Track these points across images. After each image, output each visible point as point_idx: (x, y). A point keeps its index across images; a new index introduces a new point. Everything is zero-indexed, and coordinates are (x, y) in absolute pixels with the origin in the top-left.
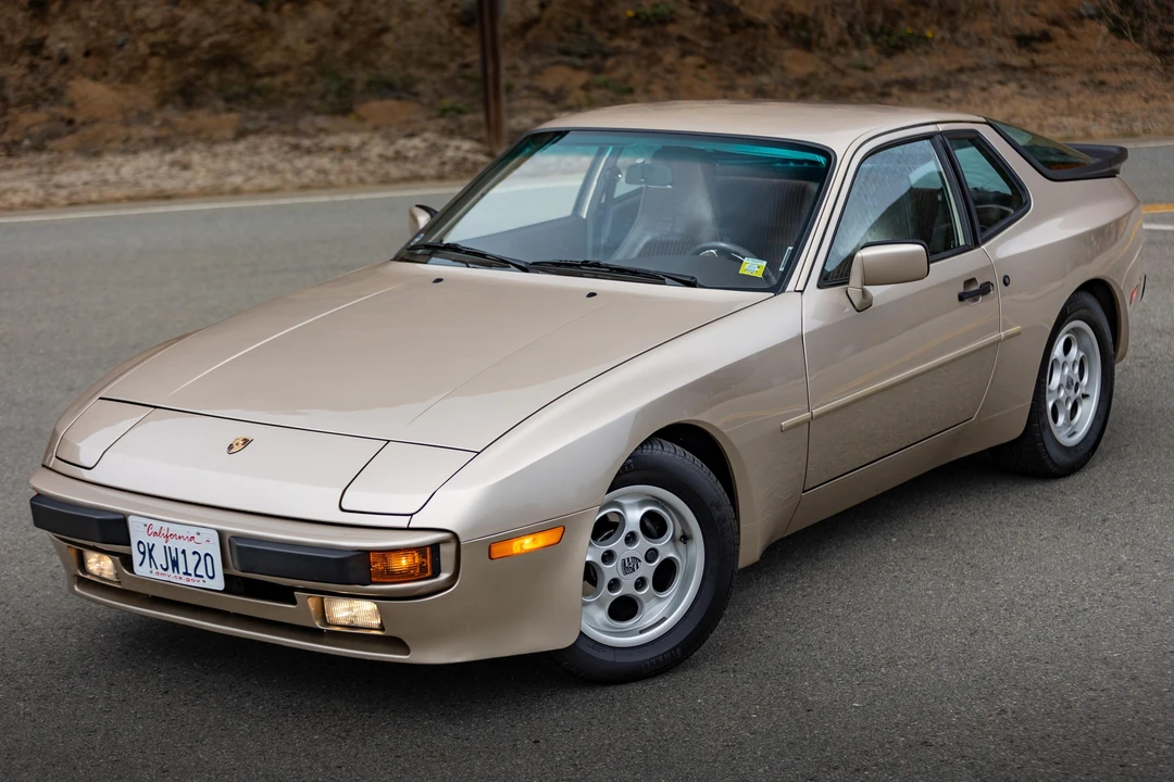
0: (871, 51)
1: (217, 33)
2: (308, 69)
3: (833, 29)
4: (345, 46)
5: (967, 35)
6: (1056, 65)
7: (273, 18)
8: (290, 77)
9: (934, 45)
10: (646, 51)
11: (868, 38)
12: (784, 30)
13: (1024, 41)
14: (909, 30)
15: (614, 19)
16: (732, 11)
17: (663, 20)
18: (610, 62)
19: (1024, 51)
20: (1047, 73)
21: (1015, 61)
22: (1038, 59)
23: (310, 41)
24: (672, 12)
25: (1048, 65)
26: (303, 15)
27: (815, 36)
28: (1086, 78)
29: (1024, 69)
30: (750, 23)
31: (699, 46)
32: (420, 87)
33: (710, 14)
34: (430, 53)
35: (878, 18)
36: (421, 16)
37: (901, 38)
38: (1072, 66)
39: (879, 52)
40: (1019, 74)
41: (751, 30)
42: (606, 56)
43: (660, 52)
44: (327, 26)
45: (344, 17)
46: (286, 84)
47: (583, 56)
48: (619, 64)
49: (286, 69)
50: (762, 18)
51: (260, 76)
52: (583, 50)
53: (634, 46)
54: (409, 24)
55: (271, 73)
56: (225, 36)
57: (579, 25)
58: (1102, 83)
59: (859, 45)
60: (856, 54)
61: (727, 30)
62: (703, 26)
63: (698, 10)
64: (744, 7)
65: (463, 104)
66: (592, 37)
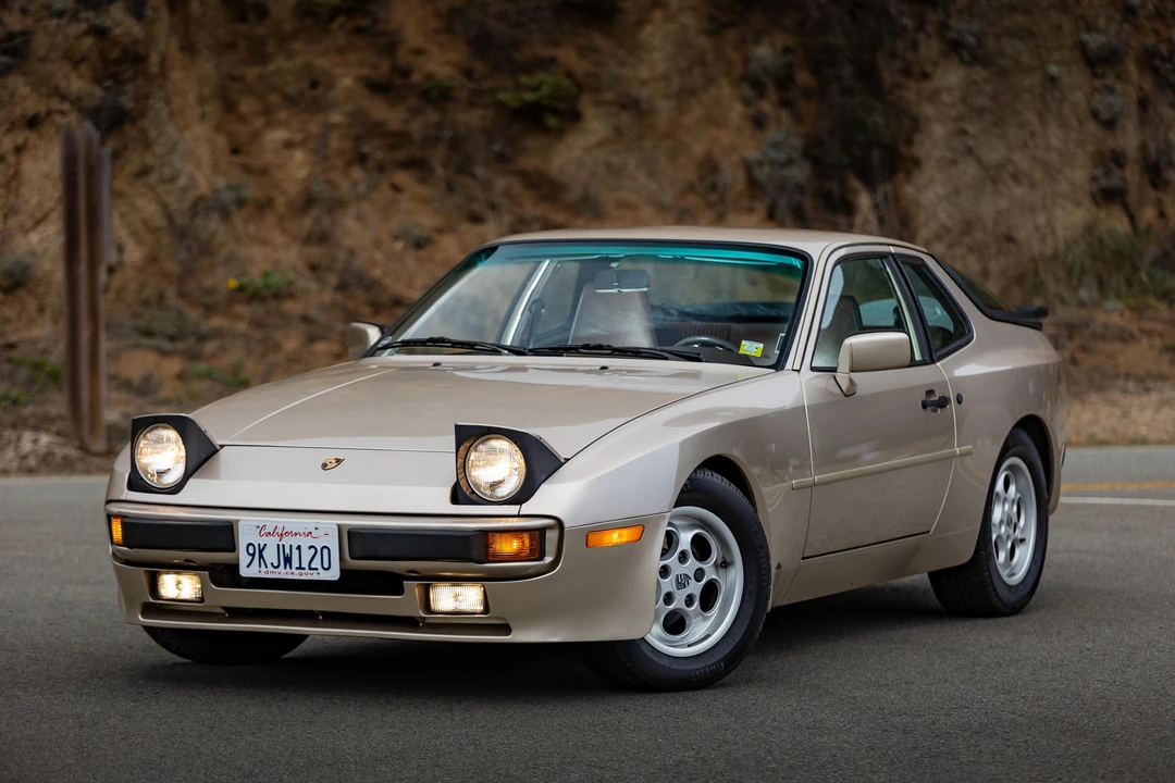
10: (257, 334)
15: (211, 291)
16: (371, 285)
17: (279, 295)
18: (211, 347)
30: (398, 302)
31: (331, 329)
33: (342, 287)
42: (203, 338)
43: (278, 336)
47: (172, 339)
48: (223, 349)
52: (171, 330)
53: (242, 327)
57: (161, 297)
62: (333, 305)
63: (322, 283)
64: (388, 281)
65: (15, 393)
66: (180, 314)
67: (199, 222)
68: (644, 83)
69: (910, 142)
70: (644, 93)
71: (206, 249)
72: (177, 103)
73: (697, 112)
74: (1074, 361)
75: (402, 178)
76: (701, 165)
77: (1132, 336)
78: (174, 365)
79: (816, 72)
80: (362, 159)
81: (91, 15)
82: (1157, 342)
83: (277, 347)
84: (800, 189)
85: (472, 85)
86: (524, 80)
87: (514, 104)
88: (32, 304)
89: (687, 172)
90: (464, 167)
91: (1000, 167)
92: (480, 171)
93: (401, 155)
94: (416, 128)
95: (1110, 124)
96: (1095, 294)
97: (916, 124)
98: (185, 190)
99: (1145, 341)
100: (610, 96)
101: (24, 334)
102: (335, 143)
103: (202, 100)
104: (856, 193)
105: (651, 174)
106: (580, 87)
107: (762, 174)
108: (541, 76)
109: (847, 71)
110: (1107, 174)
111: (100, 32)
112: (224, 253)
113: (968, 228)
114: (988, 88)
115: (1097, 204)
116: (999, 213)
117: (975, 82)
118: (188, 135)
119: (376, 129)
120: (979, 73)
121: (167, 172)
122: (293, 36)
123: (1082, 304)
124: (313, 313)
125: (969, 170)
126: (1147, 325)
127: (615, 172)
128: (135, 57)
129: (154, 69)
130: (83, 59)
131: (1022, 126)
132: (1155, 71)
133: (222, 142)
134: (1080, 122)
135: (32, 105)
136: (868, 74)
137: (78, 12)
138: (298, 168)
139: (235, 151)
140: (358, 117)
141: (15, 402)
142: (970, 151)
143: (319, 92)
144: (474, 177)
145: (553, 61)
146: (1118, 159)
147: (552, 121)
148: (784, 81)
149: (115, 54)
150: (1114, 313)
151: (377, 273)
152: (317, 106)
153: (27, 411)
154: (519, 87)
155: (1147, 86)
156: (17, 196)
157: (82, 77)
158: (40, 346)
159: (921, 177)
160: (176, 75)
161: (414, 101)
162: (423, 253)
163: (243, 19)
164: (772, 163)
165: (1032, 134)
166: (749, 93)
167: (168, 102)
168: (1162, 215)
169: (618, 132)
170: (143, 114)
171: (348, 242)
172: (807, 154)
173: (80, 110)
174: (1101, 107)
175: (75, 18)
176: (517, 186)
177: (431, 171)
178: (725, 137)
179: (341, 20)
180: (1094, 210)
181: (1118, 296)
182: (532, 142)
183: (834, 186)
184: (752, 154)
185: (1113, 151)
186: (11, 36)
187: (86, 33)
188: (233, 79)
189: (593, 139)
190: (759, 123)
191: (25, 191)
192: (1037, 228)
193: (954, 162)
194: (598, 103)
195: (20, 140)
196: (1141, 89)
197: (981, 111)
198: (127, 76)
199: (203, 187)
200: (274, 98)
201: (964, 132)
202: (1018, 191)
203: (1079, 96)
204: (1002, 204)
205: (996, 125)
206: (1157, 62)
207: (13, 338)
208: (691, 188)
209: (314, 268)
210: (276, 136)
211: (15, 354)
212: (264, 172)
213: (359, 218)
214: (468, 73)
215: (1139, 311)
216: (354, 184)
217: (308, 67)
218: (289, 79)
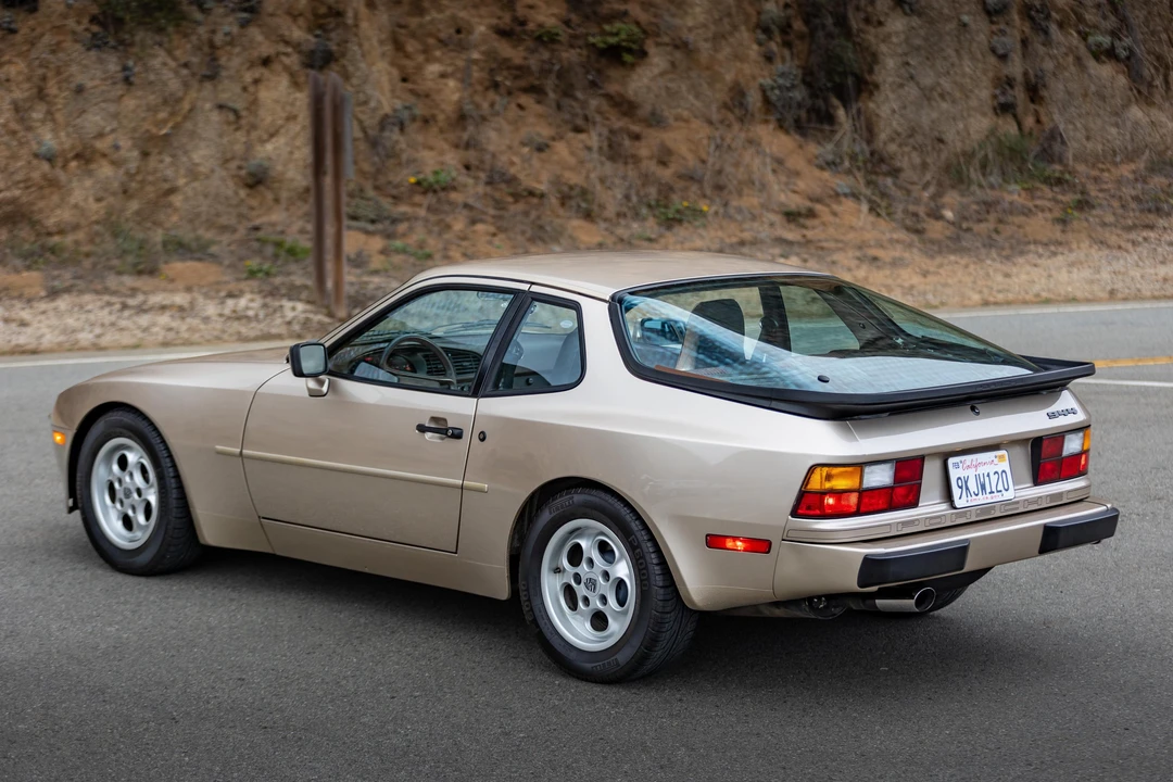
0: (651, 222)
1: (8, 188)
2: (97, 228)
3: (611, 200)
4: (134, 205)
5: (739, 210)
6: (826, 240)
7: (62, 176)
8: (81, 235)
9: (710, 218)
10: (434, 218)
11: (644, 211)
12: (564, 200)
13: (791, 216)
14: (686, 204)
15: (397, 186)
16: (512, 181)
17: (445, 188)
19: (792, 226)
20: (822, 248)
21: (790, 236)
22: (810, 234)
23: (99, 200)
24: (454, 179)
25: (820, 241)
26: (90, 173)
27: (595, 208)
28: (858, 254)
29: (799, 243)
30: (531, 193)
31: (484, 213)
32: (214, 249)
33: (490, 183)
34: (218, 215)
35: (653, 191)
36: (207, 177)
37: (678, 211)
38: (841, 241)
39: (660, 224)
40: (796, 249)
41: (535, 201)
42: (395, 221)
44: (116, 185)
45: (130, 176)
46: (77, 243)
47: (373, 221)
48: (411, 229)
49: (76, 227)
50: (543, 187)
51: (50, 234)
52: (371, 215)
54: (196, 184)
55: (61, 232)
56: (17, 193)
57: (362, 190)
58: (875, 259)
59: (637, 216)
60: (635, 225)
61: (510, 199)
62: (486, 195)
63: (476, 178)
64: (521, 176)
65: (266, 267)
66: (377, 202)
67: (386, 134)
68: (690, 30)
69: (871, 71)
70: (691, 38)
71: (392, 154)
72: (366, 46)
73: (727, 51)
74: (997, 231)
75: (525, 99)
76: (731, 89)
77: (1030, 210)
78: (377, 243)
79: (807, 22)
80: (496, 86)
82: (1048, 215)
83: (448, 227)
84: (800, 105)
85: (570, 31)
86: (607, 27)
87: (602, 45)
88: (270, 196)
89: (721, 94)
90: (567, 92)
91: (932, 89)
92: (579, 95)
93: (523, 83)
94: (533, 63)
95: (1003, 57)
96: (1000, 181)
97: (874, 59)
98: (374, 110)
99: (1040, 214)
100: (666, 39)
101: (264, 219)
102: (476, 74)
103: (381, 42)
104: (835, 108)
105: (697, 96)
106: (645, 32)
107: (774, 95)
108: (618, 25)
109: (829, 21)
110: (1004, 93)
112: (404, 157)
113: (912, 132)
114: (922, 32)
115: (997, 114)
116: (933, 122)
117: (913, 28)
118: (374, 69)
119: (505, 64)
120: (916, 21)
121: (362, 97)
123: (992, 187)
124: (471, 201)
125: (912, 91)
126: (1039, 202)
127: (672, 94)
128: (337, 13)
130: (300, 15)
131: (945, 59)
132: (1032, 19)
133: (395, 72)
134: (984, 57)
135: (266, 49)
136: (842, 21)
138: (452, 92)
139: (404, 80)
140: (491, 55)
141: (268, 274)
142: (912, 78)
143: (462, 36)
144: (576, 99)
145: (625, 13)
146: (1010, 82)
147: (628, 58)
148: (786, 28)
149: (323, 10)
150: (1014, 194)
151: (513, 171)
152: (462, 47)
153: (278, 280)
154: (604, 33)
155: (1027, 30)
156: (256, 115)
157: (300, 28)
158: (279, 228)
159: (879, 97)
160: (364, 25)
161: (530, 43)
162: (543, 155)
164: (780, 87)
165: (953, 65)
166: (762, 37)
167: (360, 45)
168: (1038, 121)
169: (673, 64)
170: (343, 55)
171: (491, 148)
172: (804, 81)
173: (298, 52)
174: (998, 46)
176: (605, 107)
177: (546, 94)
178: (747, 69)
180: (995, 119)
181: (1016, 182)
182: (614, 73)
183: (820, 103)
184: (768, 82)
185: (1007, 77)
188: (401, 26)
189: (656, 71)
190: (769, 58)
191: (262, 113)
192: (958, 133)
193: (901, 86)
194: (658, 44)
195: (257, 75)
196: (1023, 31)
197: (918, 49)
198: (332, 26)
199: (387, 109)
200: (431, 41)
201: (908, 64)
202: (944, 105)
203: (982, 38)
204: (935, 115)
205: (928, 59)
206: (1033, 13)
207: (257, 222)
208: (725, 106)
209: (467, 167)
210: (434, 69)
211: (260, 234)
212: (427, 96)
213: (499, 130)
214: (567, 23)
215: (1030, 191)
216: (492, 105)
217: (454, 18)
218: (441, 26)
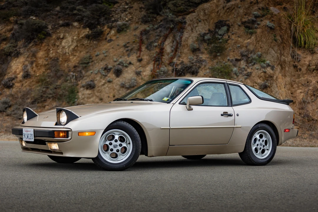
72: (279, 85)
80: (314, 95)
81: (263, 69)
102: (310, 92)
103: (286, 84)
111: (265, 72)
118: (280, 90)
122: (305, 74)
128: (271, 77)
129: (274, 79)
130: (261, 77)
133: (289, 92)
137: (261, 69)
138: (301, 96)
139: (292, 94)
140: (315, 88)
143: (308, 83)
149: (267, 76)
152: (308, 86)
157: (260, 80)
160: (280, 80)
163: (297, 71)
167: (277, 84)
170: (272, 87)
173: (259, 85)
175: (260, 70)
179: (315, 71)
186: (248, 73)
187: (262, 72)
188: (293, 81)
198: (269, 80)
200: (300, 85)
210: (299, 91)
216: (312, 100)
217: (307, 79)
218: (303, 81)
